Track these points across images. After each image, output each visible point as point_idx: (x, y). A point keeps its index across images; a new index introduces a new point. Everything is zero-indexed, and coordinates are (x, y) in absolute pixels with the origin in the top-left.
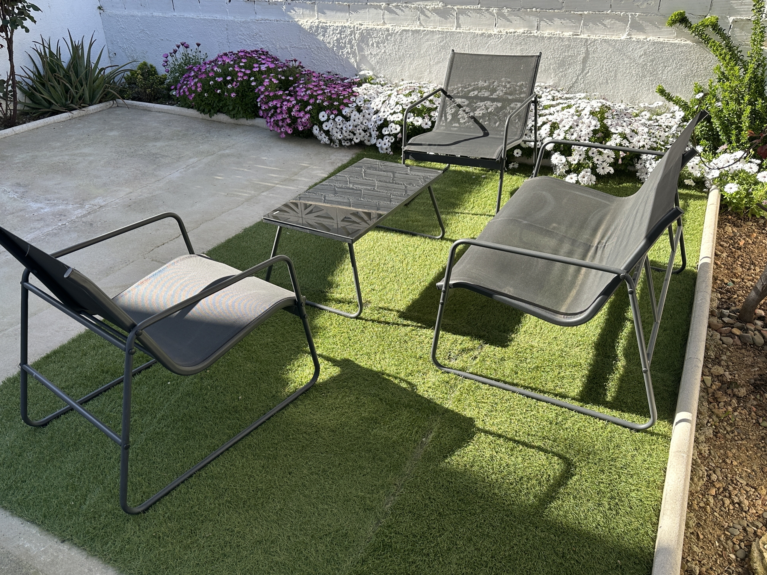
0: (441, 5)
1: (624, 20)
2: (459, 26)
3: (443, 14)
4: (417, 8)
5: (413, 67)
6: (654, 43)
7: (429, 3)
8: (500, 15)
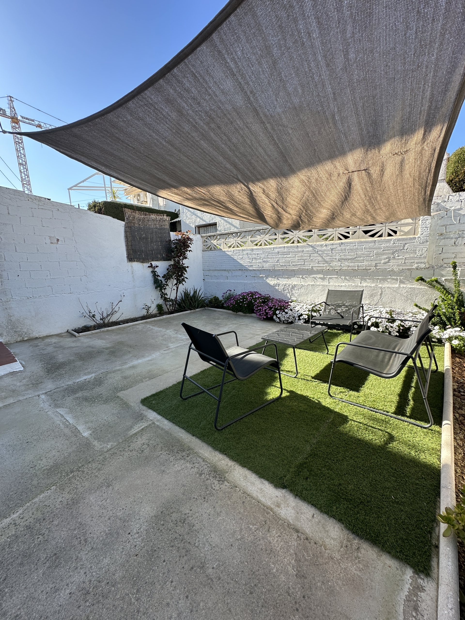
0: (322, 276)
1: (397, 280)
2: (329, 283)
3: (323, 279)
4: (313, 277)
5: (311, 297)
6: (410, 288)
7: (318, 275)
8: (345, 279)
